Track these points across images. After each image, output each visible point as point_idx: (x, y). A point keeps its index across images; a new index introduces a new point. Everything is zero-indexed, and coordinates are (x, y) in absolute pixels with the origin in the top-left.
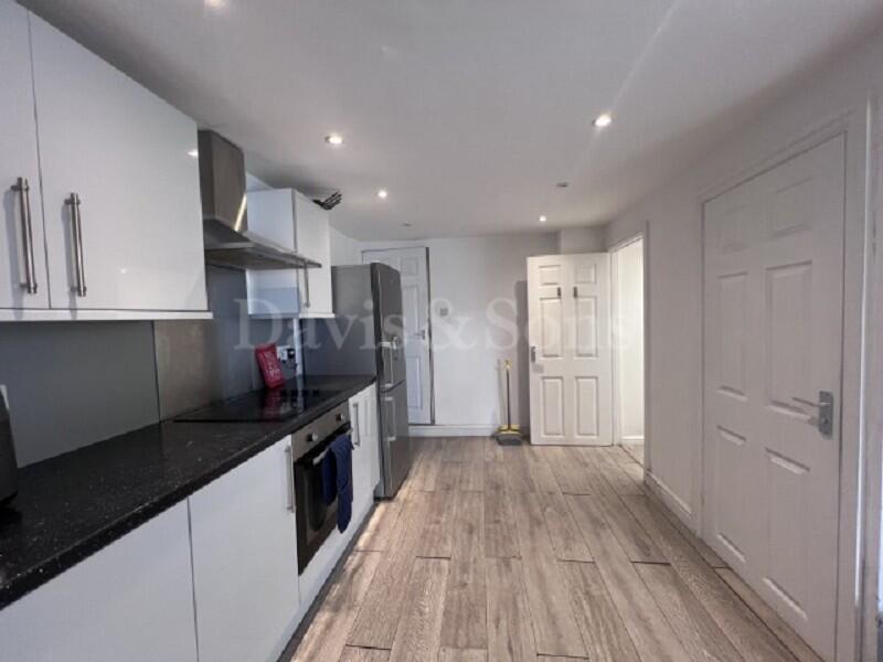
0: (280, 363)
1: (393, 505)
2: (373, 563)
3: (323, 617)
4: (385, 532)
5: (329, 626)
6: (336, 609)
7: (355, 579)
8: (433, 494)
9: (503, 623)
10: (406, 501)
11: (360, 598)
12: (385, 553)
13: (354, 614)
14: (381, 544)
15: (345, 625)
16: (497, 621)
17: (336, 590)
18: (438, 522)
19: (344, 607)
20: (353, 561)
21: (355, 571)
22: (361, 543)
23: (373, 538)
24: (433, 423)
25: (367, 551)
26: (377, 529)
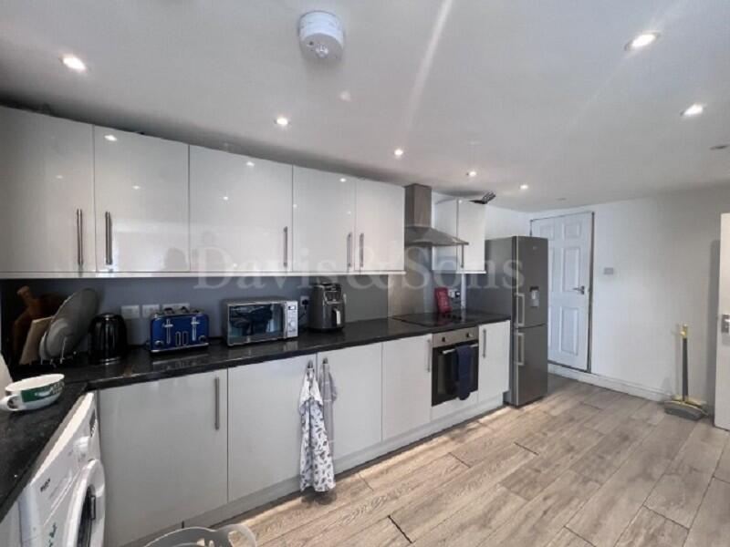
1: (517, 412)
2: (482, 432)
3: (444, 438)
4: (501, 422)
5: (445, 443)
6: (453, 439)
7: (470, 433)
8: (554, 418)
10: (528, 413)
11: (467, 441)
12: (494, 431)
13: (459, 445)
14: (495, 426)
15: (452, 447)
17: (457, 431)
18: (545, 434)
19: (457, 440)
20: (473, 425)
21: (470, 430)
22: (482, 420)
24: (588, 371)
25: (484, 425)
26: (497, 418)
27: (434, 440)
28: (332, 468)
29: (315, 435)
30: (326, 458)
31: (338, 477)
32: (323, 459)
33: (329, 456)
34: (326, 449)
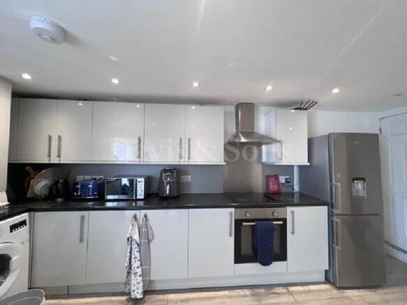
0: (278, 183)
2: (285, 298)
3: (247, 292)
5: (245, 296)
6: (253, 295)
7: (271, 296)
12: (296, 303)
13: (254, 303)
14: (300, 298)
20: (280, 290)
21: (276, 293)
23: (300, 293)
25: (291, 293)
26: (309, 291)
27: (237, 291)
28: (141, 284)
29: (133, 260)
30: (138, 277)
31: (146, 293)
32: (136, 277)
33: (140, 276)
34: (139, 271)
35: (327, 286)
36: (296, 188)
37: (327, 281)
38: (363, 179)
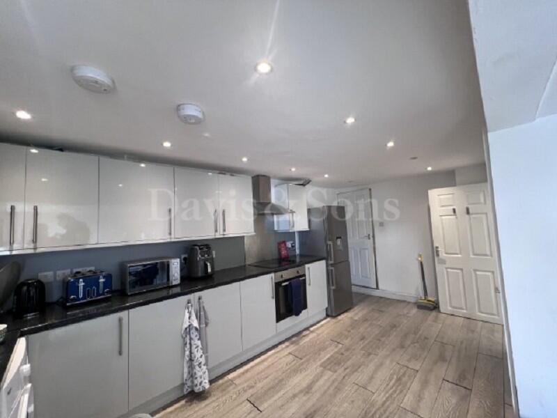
0: (287, 248)
1: (334, 320)
2: (311, 336)
3: (287, 344)
4: (323, 328)
6: (292, 344)
7: (303, 338)
8: (356, 321)
9: (348, 370)
10: (340, 320)
11: (301, 344)
12: (318, 335)
13: (297, 347)
14: (318, 332)
15: (292, 348)
16: (346, 369)
17: (294, 339)
18: (349, 331)
19: (294, 344)
20: (305, 333)
21: (304, 336)
22: (312, 329)
23: (318, 329)
24: (377, 288)
25: (312, 332)
26: (321, 326)
28: (207, 373)
29: (194, 350)
30: (203, 367)
32: (200, 367)
34: (203, 360)
35: (328, 319)
36: (298, 252)
37: (328, 316)
38: (340, 238)
